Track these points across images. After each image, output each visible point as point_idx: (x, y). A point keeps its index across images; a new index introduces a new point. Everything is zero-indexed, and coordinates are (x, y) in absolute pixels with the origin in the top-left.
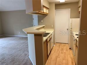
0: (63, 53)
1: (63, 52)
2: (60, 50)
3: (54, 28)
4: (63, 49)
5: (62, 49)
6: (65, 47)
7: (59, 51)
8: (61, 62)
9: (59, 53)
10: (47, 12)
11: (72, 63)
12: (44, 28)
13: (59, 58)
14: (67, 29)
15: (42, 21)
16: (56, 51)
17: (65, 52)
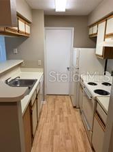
0: (63, 121)
1: (63, 117)
2: (56, 114)
3: (42, 66)
4: (61, 109)
5: (61, 111)
6: (65, 104)
7: (56, 117)
8: (62, 145)
9: (56, 120)
10: (28, 31)
11: (85, 143)
12: (21, 67)
13: (57, 134)
14: (68, 68)
15: (16, 51)
16: (49, 115)
17: (67, 117)
